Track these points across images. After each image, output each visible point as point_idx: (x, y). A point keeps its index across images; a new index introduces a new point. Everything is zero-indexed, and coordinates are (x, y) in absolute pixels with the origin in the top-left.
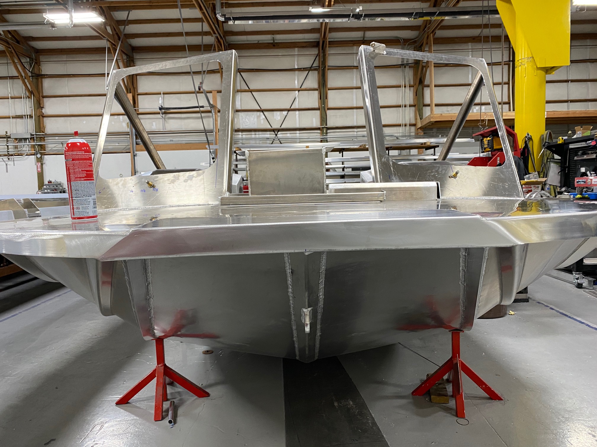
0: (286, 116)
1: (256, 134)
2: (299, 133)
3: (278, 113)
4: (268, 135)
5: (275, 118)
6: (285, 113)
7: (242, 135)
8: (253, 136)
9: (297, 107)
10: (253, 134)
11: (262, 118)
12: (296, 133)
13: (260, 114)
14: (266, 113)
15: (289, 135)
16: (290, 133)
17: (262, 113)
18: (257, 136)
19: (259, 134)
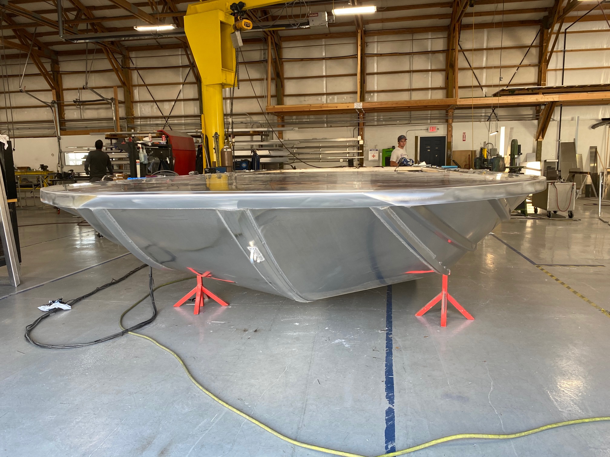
0: (174, 105)
1: (150, 121)
2: (185, 120)
3: (167, 103)
4: (159, 122)
5: (165, 107)
6: (173, 103)
7: (140, 122)
8: (148, 122)
9: (182, 98)
10: (148, 121)
11: (154, 108)
12: (182, 120)
13: (153, 104)
14: (158, 103)
15: (176, 121)
16: (177, 120)
17: (155, 104)
18: (152, 122)
19: (153, 121)
